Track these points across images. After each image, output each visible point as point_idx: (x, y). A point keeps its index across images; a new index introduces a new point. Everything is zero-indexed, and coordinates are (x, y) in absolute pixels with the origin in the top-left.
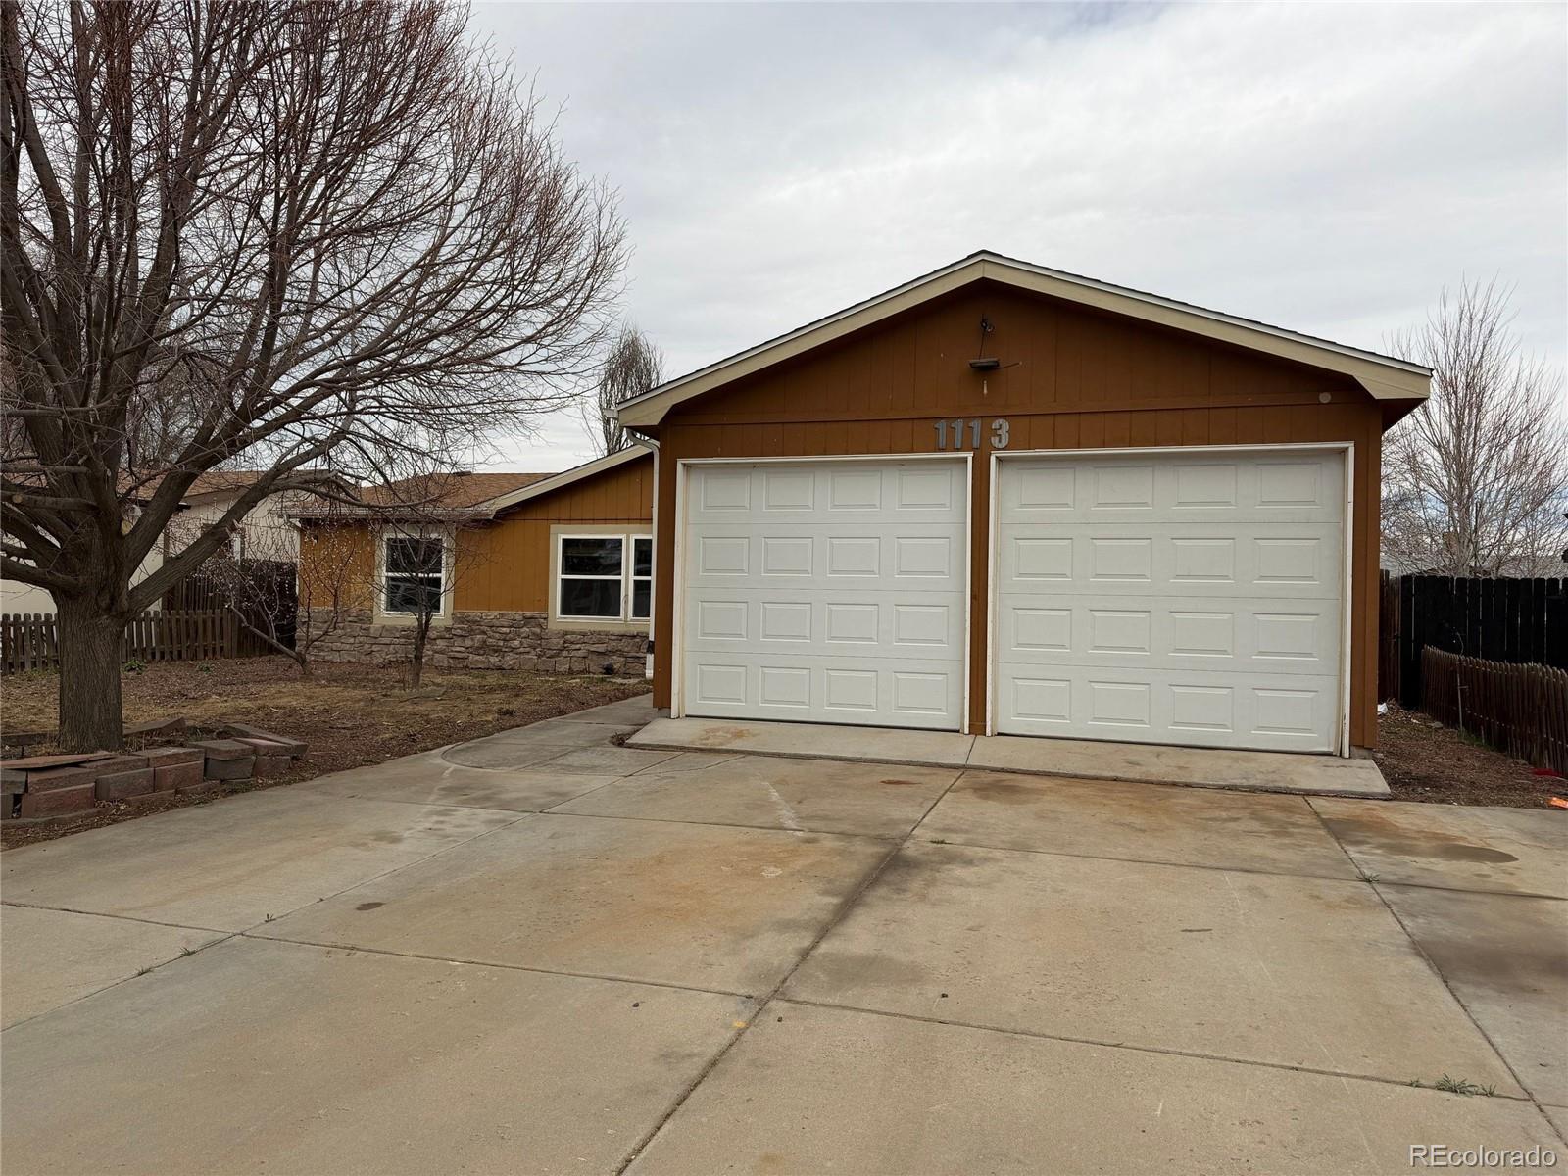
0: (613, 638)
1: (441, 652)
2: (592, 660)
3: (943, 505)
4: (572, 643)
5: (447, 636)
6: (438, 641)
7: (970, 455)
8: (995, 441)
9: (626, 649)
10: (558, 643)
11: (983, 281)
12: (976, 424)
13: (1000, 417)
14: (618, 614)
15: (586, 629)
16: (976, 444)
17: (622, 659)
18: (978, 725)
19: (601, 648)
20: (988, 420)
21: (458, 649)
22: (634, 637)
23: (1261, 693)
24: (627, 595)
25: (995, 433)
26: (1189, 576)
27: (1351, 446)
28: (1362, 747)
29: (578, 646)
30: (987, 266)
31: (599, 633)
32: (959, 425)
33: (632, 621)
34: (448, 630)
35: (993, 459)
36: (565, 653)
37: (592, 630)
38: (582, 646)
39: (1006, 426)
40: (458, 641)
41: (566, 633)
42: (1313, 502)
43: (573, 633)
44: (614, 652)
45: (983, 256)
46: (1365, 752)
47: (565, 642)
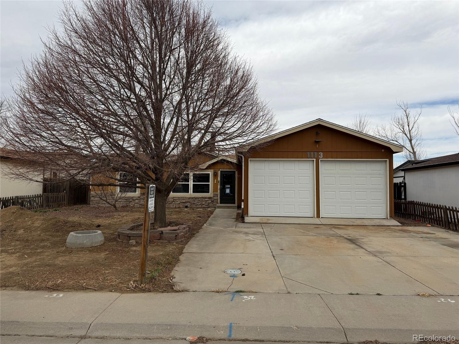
0: (187, 198)
1: (137, 203)
2: (181, 204)
3: (308, 170)
4: (176, 200)
5: (139, 199)
6: (136, 200)
7: (315, 160)
8: (320, 157)
9: (191, 201)
10: (172, 200)
11: (319, 124)
12: (316, 153)
13: (321, 152)
14: (188, 192)
15: (180, 196)
16: (316, 157)
17: (190, 204)
18: (318, 216)
19: (184, 201)
20: (318, 152)
21: (142, 202)
22: (193, 198)
23: (372, 207)
24: (191, 188)
25: (320, 155)
26: (358, 185)
27: (388, 160)
28: (392, 217)
29: (177, 201)
30: (320, 121)
31: (183, 197)
32: (312, 153)
33: (192, 194)
34: (139, 197)
35: (320, 160)
36: (174, 203)
37: (181, 196)
38: (179, 201)
39: (322, 154)
40: (142, 200)
41: (174, 198)
42: (380, 170)
43: (176, 197)
44: (187, 202)
45: (320, 120)
46: (392, 218)
47: (174, 200)
